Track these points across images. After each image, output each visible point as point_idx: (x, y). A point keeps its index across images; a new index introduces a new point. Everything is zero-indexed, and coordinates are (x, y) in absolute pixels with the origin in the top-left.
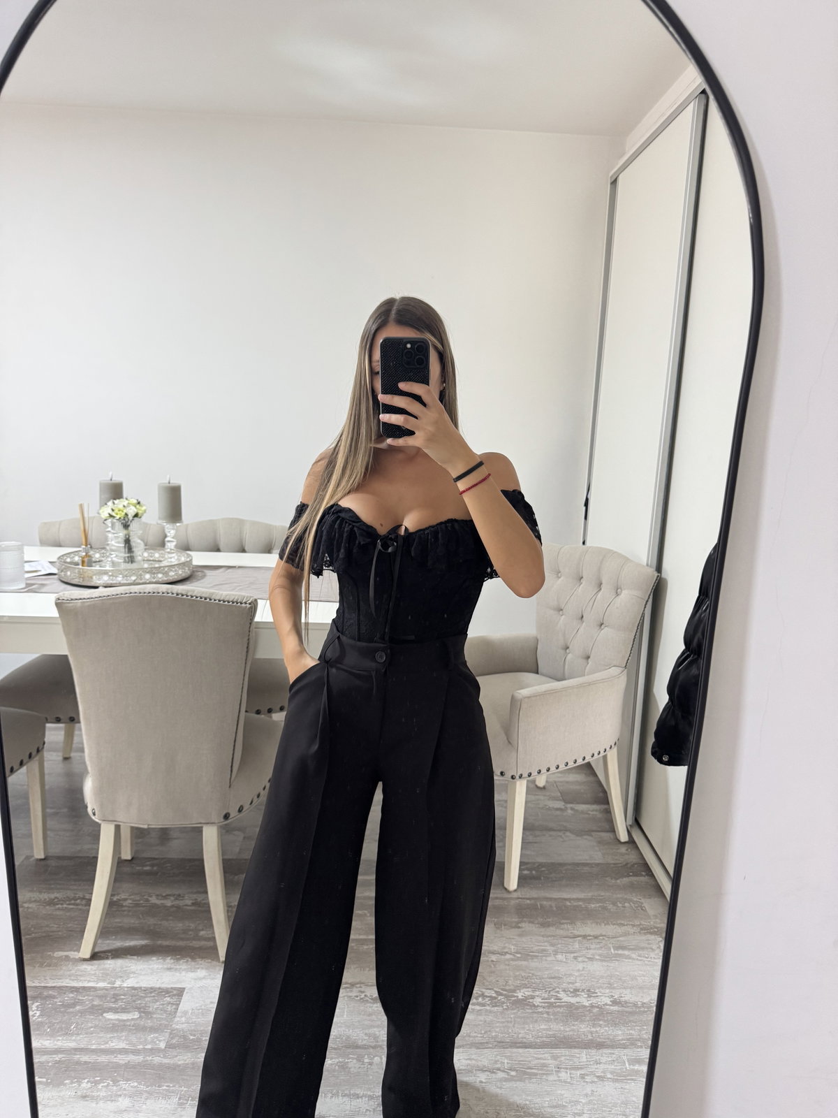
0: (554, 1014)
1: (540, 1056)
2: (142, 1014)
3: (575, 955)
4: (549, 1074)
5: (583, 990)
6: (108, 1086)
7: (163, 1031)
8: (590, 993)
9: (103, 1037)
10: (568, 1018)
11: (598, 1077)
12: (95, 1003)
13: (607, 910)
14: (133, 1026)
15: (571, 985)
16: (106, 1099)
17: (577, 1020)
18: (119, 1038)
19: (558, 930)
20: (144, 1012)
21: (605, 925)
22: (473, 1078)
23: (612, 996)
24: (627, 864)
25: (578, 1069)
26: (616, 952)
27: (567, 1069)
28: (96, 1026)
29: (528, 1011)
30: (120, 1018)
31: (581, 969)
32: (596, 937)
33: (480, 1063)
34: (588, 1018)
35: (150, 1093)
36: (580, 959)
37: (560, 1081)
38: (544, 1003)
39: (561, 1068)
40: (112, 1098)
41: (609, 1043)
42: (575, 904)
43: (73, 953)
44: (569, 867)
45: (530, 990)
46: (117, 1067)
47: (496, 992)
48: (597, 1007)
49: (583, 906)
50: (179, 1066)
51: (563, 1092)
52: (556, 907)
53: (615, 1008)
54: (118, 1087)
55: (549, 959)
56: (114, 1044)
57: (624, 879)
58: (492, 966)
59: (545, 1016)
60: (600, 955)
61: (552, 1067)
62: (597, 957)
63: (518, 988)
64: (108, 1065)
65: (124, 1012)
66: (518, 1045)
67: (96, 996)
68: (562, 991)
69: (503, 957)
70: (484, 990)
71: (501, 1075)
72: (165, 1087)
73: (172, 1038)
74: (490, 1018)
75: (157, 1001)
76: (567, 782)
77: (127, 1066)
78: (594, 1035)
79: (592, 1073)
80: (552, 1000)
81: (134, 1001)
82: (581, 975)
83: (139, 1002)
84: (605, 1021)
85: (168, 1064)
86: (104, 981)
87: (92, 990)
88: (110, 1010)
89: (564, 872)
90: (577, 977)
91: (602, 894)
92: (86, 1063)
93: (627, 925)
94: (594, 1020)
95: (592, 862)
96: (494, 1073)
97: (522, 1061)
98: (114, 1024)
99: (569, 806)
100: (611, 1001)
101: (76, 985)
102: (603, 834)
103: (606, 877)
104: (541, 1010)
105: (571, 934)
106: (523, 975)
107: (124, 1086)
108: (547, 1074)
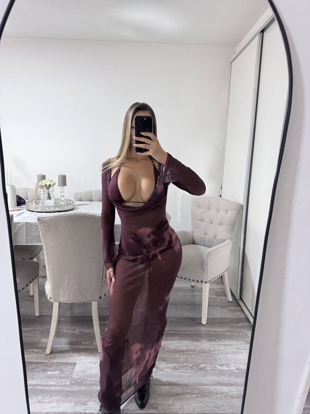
0: (214, 373)
1: (209, 389)
2: (61, 372)
4: (213, 395)
5: (225, 365)
6: (48, 398)
7: (68, 379)
8: (228, 366)
9: (46, 380)
10: (220, 375)
11: (231, 396)
12: (43, 368)
13: (233, 335)
14: (57, 376)
15: (220, 363)
16: (48, 403)
17: (223, 376)
18: (52, 381)
19: (215, 342)
20: (61, 371)
21: (233, 341)
22: (184, 396)
23: (236, 367)
24: (241, 318)
25: (224, 393)
26: (237, 350)
28: (44, 376)
29: (204, 372)
30: (53, 373)
31: (224, 357)
32: (229, 345)
33: (187, 391)
34: (227, 375)
35: (64, 401)
36: (224, 353)
37: (217, 398)
38: (211, 369)
39: (217, 393)
40: (50, 402)
41: (235, 384)
42: (221, 333)
43: (35, 350)
44: (219, 319)
45: (205, 364)
46: (52, 391)
47: (192, 365)
48: (230, 371)
49: (224, 334)
50: (75, 391)
51: (218, 402)
52: (214, 334)
53: (237, 371)
54: (52, 399)
55: (212, 353)
56: (50, 383)
57: (239, 324)
58: (191, 355)
59: (211, 374)
60: (231, 352)
61: (214, 393)
62: (230, 353)
63: (201, 363)
64: (48, 390)
65: (54, 371)
66: (201, 384)
67: (44, 365)
68: (218, 365)
69: (194, 352)
70: (188, 364)
71: (195, 395)
72: (69, 399)
73: (72, 381)
74: (190, 374)
75: (66, 367)
76: (217, 289)
77: (55, 391)
78: (230, 381)
79: (229, 395)
80: (214, 368)
81: (58, 367)
82: (224, 359)
83: (60, 368)
84: (234, 376)
85: (71, 390)
86: (47, 360)
87: (42, 363)
88: (49, 370)
89: (217, 321)
90: (222, 359)
91: (232, 329)
92: (40, 390)
93: (241, 341)
94: (229, 375)
95: (227, 318)
96: (192, 395)
97: (202, 390)
98: (50, 376)
99: (218, 297)
100: (236, 369)
101: (36, 361)
102: (231, 308)
103: (233, 323)
104: (209, 372)
105: (220, 344)
106: (202, 359)
107: (54, 398)
108: (212, 395)
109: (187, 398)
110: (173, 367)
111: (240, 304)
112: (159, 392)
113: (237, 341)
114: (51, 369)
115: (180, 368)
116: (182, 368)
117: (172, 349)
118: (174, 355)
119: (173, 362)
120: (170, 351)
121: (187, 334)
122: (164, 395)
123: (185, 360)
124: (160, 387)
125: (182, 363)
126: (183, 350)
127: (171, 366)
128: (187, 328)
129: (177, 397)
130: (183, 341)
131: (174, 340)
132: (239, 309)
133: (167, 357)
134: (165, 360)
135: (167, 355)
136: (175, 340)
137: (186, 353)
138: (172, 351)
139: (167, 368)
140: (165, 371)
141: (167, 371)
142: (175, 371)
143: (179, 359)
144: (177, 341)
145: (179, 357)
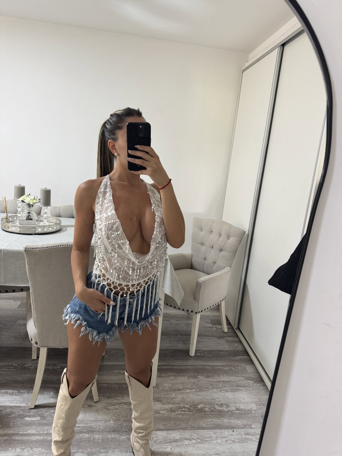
0: (214, 415)
1: (209, 433)
3: (221, 389)
5: (224, 404)
6: (28, 450)
8: (227, 406)
9: (24, 428)
10: (219, 416)
11: (232, 441)
12: (20, 413)
13: (232, 370)
14: (38, 423)
15: (219, 402)
17: (222, 417)
18: (32, 429)
19: (213, 379)
20: (42, 417)
21: (231, 376)
22: (183, 443)
23: (236, 407)
24: (239, 351)
25: (224, 438)
26: (236, 388)
27: (220, 438)
28: (21, 424)
29: (203, 413)
30: (32, 420)
31: (223, 395)
32: (228, 382)
33: (185, 437)
34: (227, 416)
35: (47, 454)
36: (222, 391)
37: (217, 443)
38: (209, 410)
39: (217, 438)
41: (236, 426)
42: (219, 368)
43: (9, 390)
44: (216, 352)
45: (203, 404)
46: (32, 441)
47: (190, 406)
48: (231, 412)
49: (222, 369)
51: (219, 448)
52: (212, 369)
53: (238, 412)
54: (33, 451)
55: (210, 391)
56: (29, 432)
57: (238, 357)
58: (188, 395)
59: (210, 415)
60: (230, 389)
61: (214, 437)
62: (229, 390)
63: (199, 404)
64: (28, 441)
65: (33, 417)
66: (200, 428)
67: (21, 410)
68: (217, 405)
69: (192, 391)
70: (185, 405)
71: (194, 441)
74: (188, 417)
75: (47, 412)
76: (213, 316)
77: (36, 441)
78: (230, 423)
79: (230, 439)
80: (213, 409)
81: (38, 412)
82: (223, 398)
83: (40, 412)
84: (234, 417)
86: (24, 403)
87: (19, 407)
88: (27, 416)
89: (214, 354)
90: (221, 398)
91: (230, 363)
92: (18, 440)
93: (240, 376)
94: (230, 417)
95: (224, 350)
96: (191, 440)
97: (202, 435)
98: (29, 423)
99: (214, 326)
100: (236, 409)
101: (11, 405)
102: (228, 338)
103: (230, 356)
104: (208, 413)
105: (218, 381)
106: (200, 398)
107: (35, 450)
108: (212, 440)
109: (186, 445)
110: (169, 409)
111: (238, 334)
112: (155, 439)
113: (235, 377)
114: (30, 414)
115: (176, 410)
116: (179, 410)
117: (167, 388)
118: (169, 394)
119: (168, 403)
120: (165, 390)
121: (183, 369)
122: (161, 442)
123: (182, 400)
124: (156, 432)
125: (178, 404)
126: (179, 388)
127: (167, 407)
128: (182, 362)
129: (175, 444)
130: (179, 377)
131: (168, 377)
132: (236, 339)
133: (162, 396)
134: (160, 401)
135: (162, 395)
136: (170, 376)
137: (182, 392)
138: (168, 390)
139: (162, 410)
140: (160, 413)
141: (163, 414)
142: (172, 413)
143: (175, 399)
144: (172, 378)
145: (175, 396)
